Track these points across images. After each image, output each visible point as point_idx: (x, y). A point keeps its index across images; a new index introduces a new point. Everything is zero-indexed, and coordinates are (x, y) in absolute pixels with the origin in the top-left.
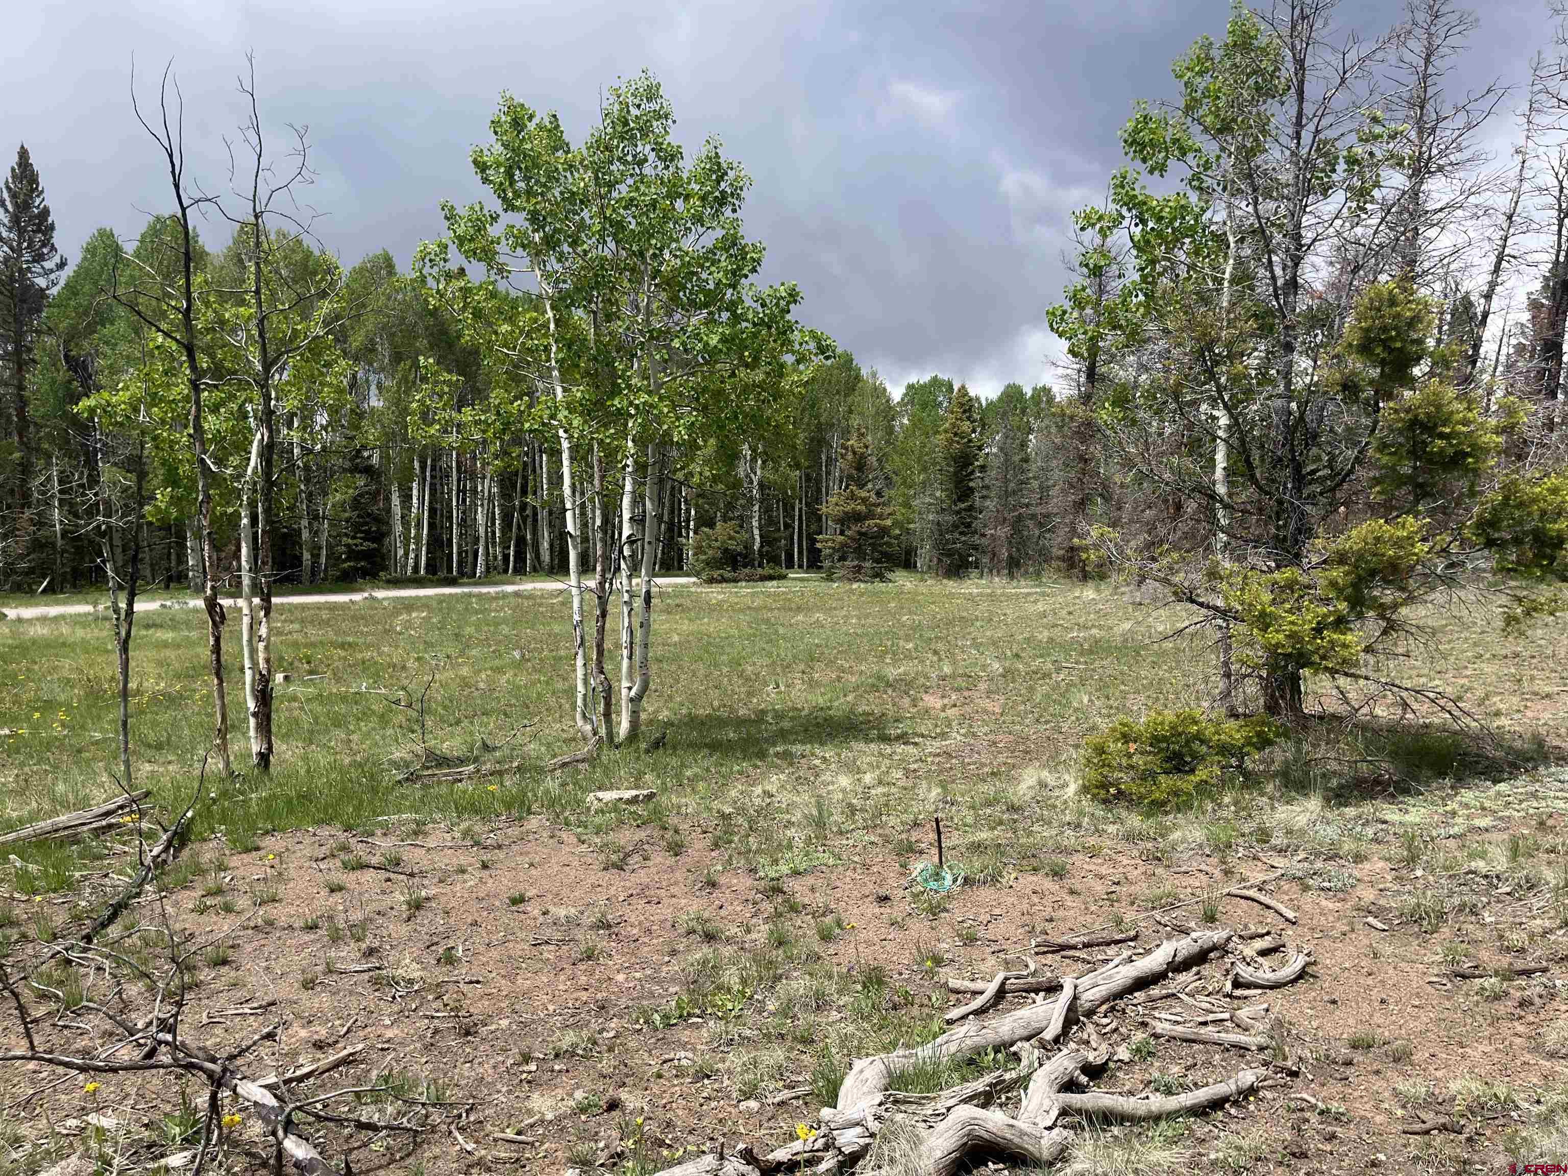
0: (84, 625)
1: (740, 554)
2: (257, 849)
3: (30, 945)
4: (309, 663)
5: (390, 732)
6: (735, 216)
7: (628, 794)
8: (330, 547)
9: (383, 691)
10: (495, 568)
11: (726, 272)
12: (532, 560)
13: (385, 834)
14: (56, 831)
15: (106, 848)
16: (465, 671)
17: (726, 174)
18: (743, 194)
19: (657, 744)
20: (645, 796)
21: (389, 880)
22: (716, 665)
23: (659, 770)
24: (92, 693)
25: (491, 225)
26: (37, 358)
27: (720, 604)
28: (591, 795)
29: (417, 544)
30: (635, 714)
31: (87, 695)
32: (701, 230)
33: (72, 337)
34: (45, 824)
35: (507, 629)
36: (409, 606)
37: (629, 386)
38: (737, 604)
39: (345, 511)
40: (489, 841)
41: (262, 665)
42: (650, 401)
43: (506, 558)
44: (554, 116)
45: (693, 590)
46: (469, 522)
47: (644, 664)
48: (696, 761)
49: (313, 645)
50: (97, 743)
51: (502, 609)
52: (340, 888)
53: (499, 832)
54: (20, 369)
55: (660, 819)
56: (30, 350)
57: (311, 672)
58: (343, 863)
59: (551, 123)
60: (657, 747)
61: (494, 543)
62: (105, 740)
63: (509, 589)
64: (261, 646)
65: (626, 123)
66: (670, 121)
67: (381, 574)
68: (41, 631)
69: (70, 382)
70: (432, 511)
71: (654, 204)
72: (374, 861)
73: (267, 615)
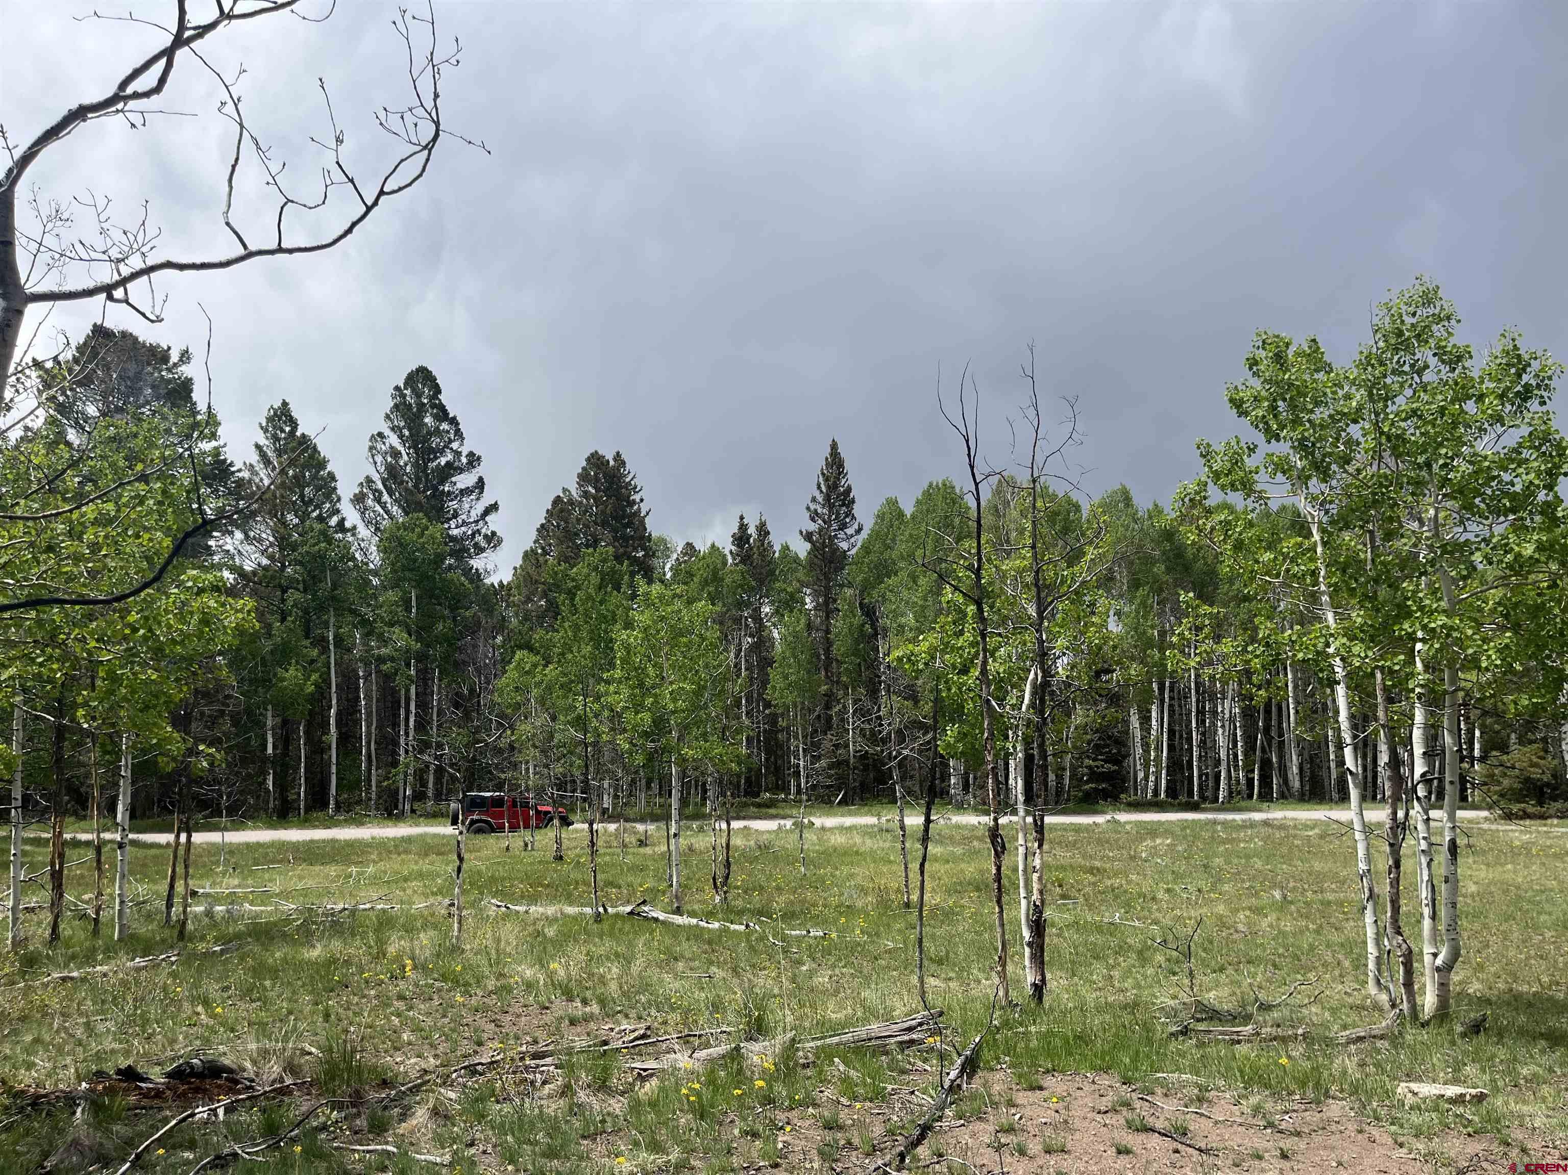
0: (872, 835)
1: (1548, 785)
2: (1041, 1088)
3: (854, 1153)
4: (1060, 886)
5: (1150, 971)
6: (1544, 409)
7: (1452, 1091)
8: (1073, 769)
9: (1137, 924)
10: (1239, 793)
11: (1538, 473)
12: (1279, 785)
13: (1166, 1095)
14: (870, 1039)
15: (910, 1063)
16: (1221, 909)
17: (1529, 365)
18: (1553, 384)
19: (1476, 1028)
20: (1473, 1097)
21: (1176, 1151)
22: (1536, 928)
23: (1486, 1063)
24: (882, 901)
25: (1250, 456)
26: (840, 607)
27: (1526, 847)
28: (1403, 1085)
29: (1156, 766)
30: (1443, 986)
31: (878, 903)
32: (1499, 429)
33: (866, 588)
34: (862, 1032)
35: (1260, 863)
36: (1153, 831)
37: (1421, 608)
38: (1550, 847)
39: (1086, 734)
40: (1283, 1123)
41: (1035, 896)
42: (1449, 623)
43: (1250, 782)
44: (1314, 340)
45: (1485, 826)
46: (1209, 744)
47: (1453, 927)
48: (1532, 1056)
49: (1063, 868)
50: (889, 952)
51: (1251, 839)
52: (1128, 1152)
53: (1294, 1115)
54: (827, 617)
55: (1499, 1131)
56: (835, 601)
57: (1064, 897)
58: (1127, 1122)
59: (1310, 347)
60: (1478, 1032)
61: (1236, 766)
62: (896, 949)
63: (1257, 816)
64: (1035, 876)
65: (1400, 333)
66: (1453, 322)
67: (1122, 796)
68: (838, 840)
69: (863, 625)
70: (1171, 732)
71: (1442, 411)
72: (1159, 1125)
73: (1040, 846)
